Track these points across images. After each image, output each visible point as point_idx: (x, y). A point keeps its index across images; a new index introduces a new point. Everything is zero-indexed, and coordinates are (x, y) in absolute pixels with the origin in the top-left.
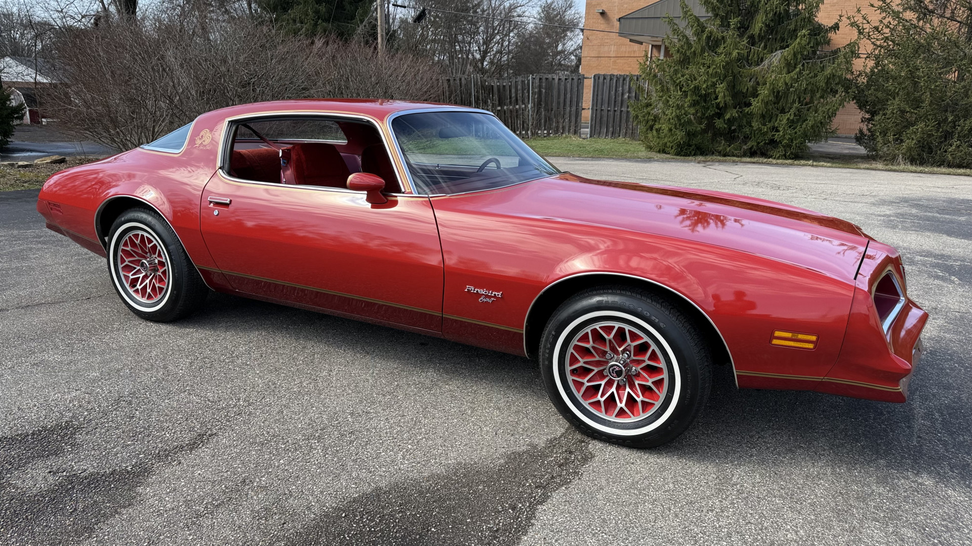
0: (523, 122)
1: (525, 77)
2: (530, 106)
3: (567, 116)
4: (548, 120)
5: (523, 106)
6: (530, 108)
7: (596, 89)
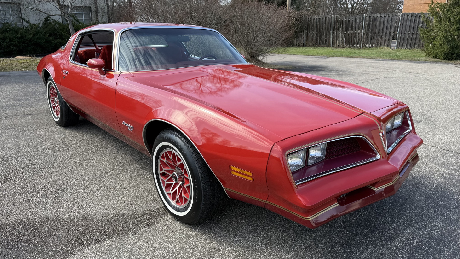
0: (358, 40)
1: (361, 16)
2: (363, 31)
3: (384, 36)
4: (372, 39)
5: (359, 31)
6: (362, 32)
7: (402, 22)
